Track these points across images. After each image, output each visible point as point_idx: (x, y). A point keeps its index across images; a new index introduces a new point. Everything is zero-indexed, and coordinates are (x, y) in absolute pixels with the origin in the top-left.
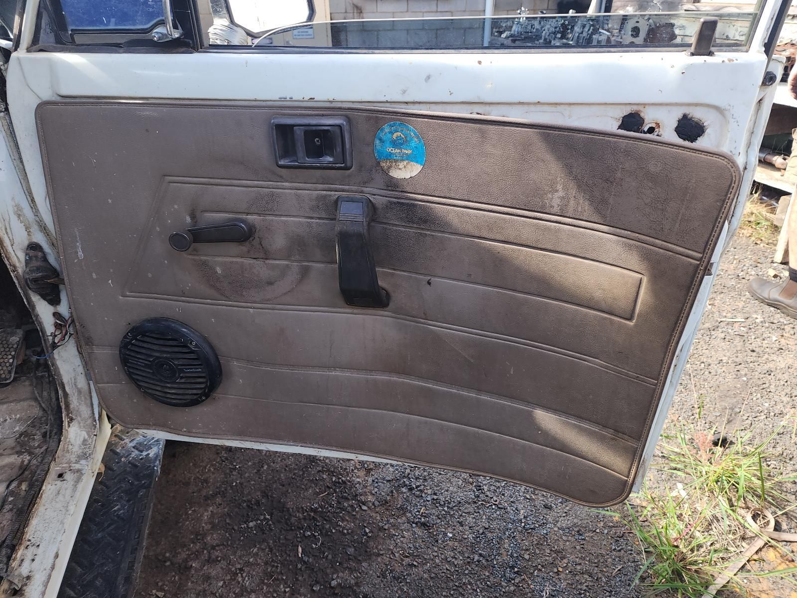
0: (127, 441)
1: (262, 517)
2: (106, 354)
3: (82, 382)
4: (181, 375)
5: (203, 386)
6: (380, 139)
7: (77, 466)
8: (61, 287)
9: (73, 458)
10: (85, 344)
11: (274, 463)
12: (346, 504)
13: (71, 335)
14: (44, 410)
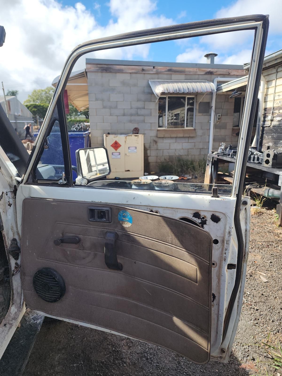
0: (31, 316)
1: (80, 363)
2: (29, 279)
3: (19, 290)
4: (52, 290)
5: (58, 295)
6: (120, 215)
7: (11, 322)
8: (20, 254)
9: (11, 319)
10: (23, 275)
11: (89, 337)
12: (117, 362)
13: (19, 271)
14: (5, 299)
